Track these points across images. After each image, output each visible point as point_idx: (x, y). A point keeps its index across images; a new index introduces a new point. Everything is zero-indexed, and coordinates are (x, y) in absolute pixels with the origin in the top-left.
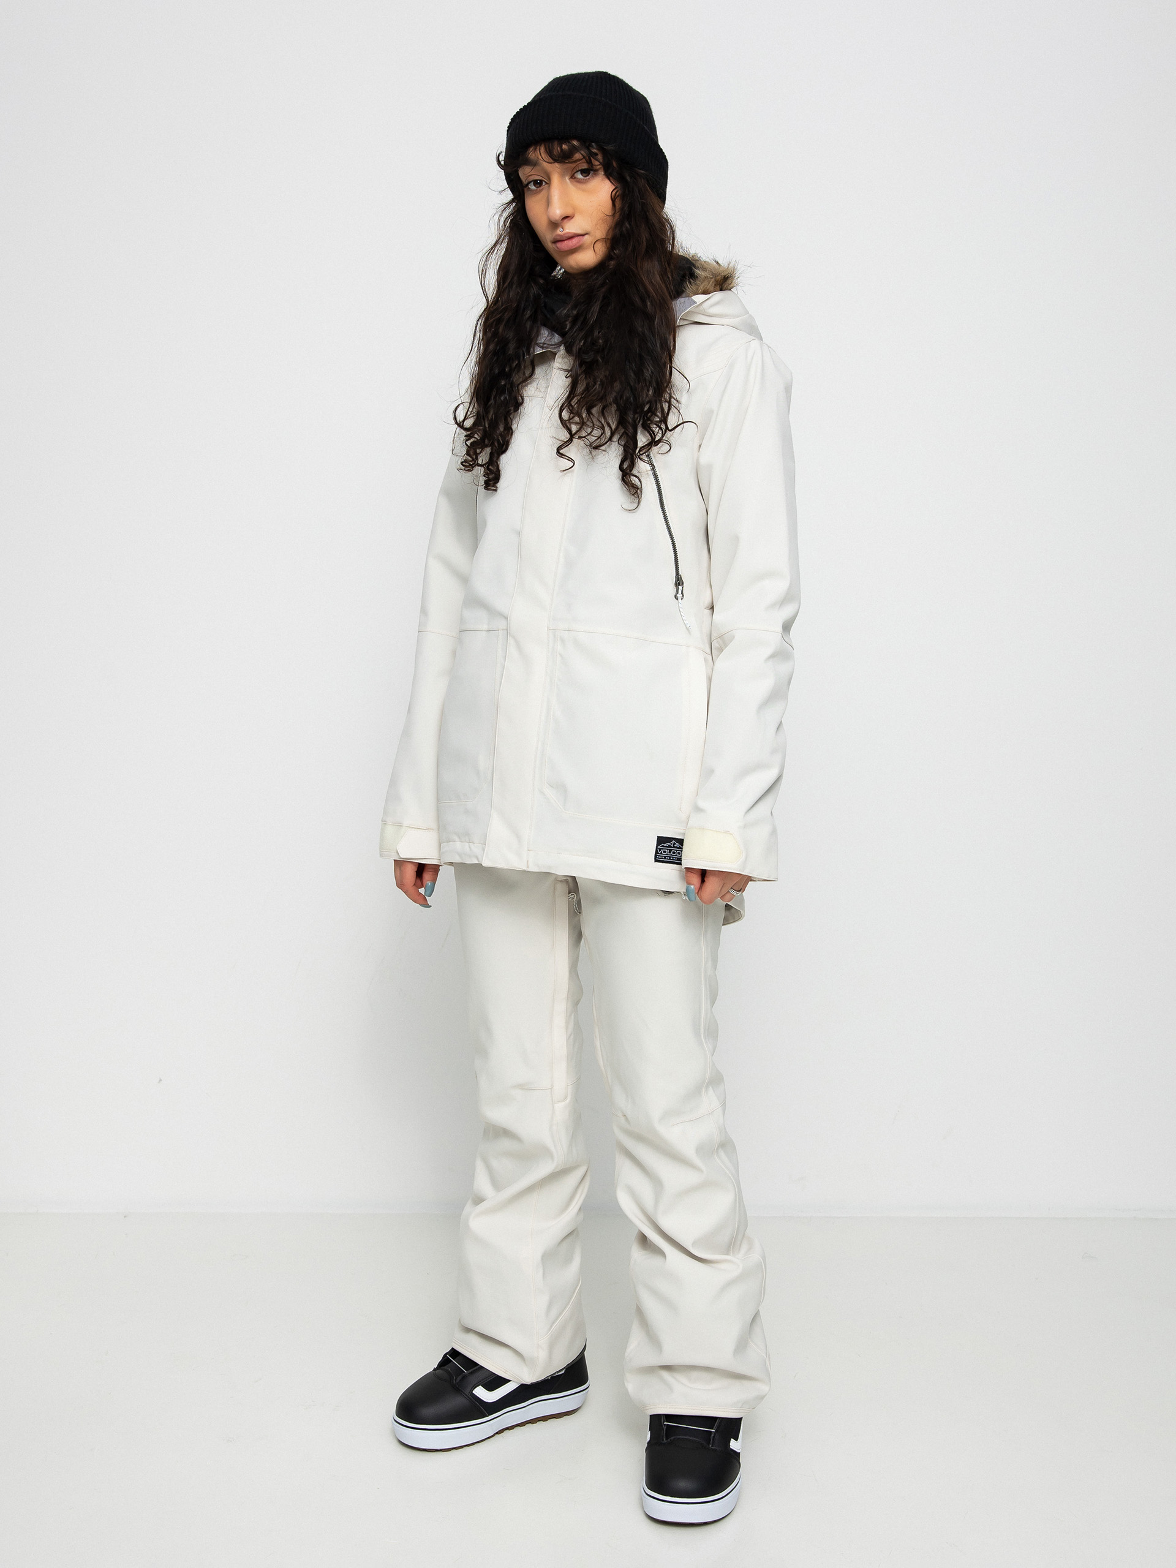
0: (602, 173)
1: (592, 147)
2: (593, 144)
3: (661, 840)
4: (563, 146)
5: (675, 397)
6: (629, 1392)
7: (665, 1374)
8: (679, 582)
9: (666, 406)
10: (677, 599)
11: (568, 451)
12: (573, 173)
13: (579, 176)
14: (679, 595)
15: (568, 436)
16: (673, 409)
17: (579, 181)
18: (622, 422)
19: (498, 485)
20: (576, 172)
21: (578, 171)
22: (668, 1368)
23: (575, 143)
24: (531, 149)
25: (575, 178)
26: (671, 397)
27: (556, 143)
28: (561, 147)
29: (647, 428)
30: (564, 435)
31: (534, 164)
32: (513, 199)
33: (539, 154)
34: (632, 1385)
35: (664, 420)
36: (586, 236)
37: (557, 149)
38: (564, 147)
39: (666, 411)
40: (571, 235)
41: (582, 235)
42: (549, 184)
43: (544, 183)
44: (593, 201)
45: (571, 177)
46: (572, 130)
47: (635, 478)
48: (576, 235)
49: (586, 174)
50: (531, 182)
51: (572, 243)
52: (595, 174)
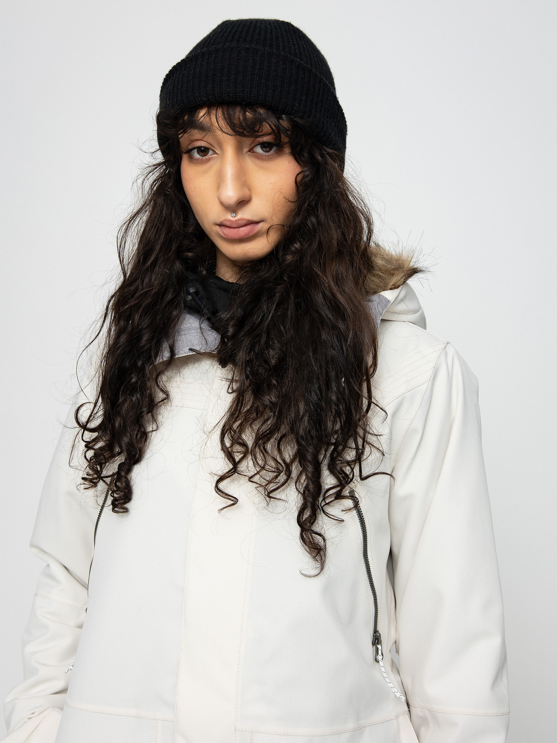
0: (287, 150)
1: (282, 119)
2: (284, 116)
4: (247, 113)
5: (371, 431)
8: (376, 640)
10: (378, 662)
12: (252, 145)
13: (259, 150)
14: (380, 657)
15: (231, 466)
17: (259, 157)
20: (255, 146)
21: (257, 145)
23: (262, 111)
24: (203, 112)
25: (254, 152)
26: (365, 431)
27: (238, 109)
28: (244, 114)
30: (225, 466)
31: (202, 128)
32: (162, 163)
36: (261, 225)
37: (238, 114)
39: (360, 447)
40: (244, 222)
41: (257, 223)
42: (217, 154)
43: (211, 152)
44: (274, 183)
45: (249, 151)
46: (261, 97)
47: (318, 537)
48: (249, 223)
49: (268, 149)
50: (194, 148)
51: (243, 231)
52: (280, 151)
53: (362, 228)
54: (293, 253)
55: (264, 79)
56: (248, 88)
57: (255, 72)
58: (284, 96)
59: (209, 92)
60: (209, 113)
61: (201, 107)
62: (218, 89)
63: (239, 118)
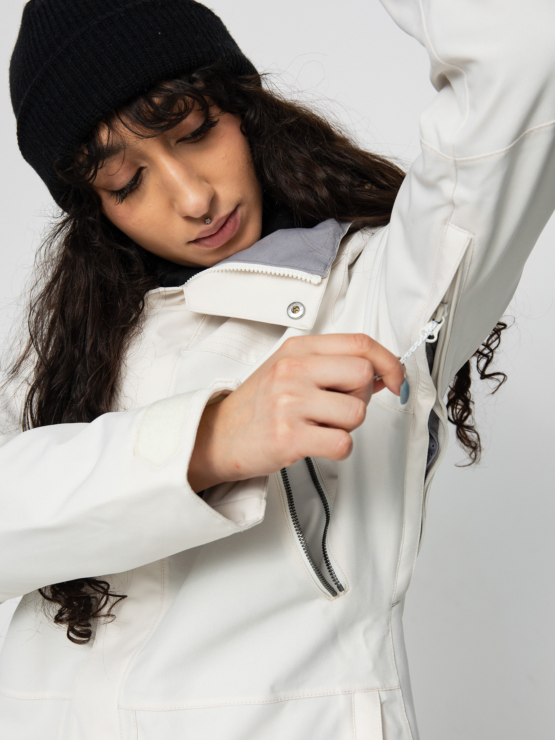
23: (168, 86)
28: (151, 102)
36: (240, 211)
37: (144, 106)
40: (222, 221)
41: (235, 212)
44: (225, 156)
46: (159, 69)
48: (229, 216)
51: (228, 231)
55: (147, 47)
56: (139, 70)
57: (130, 45)
58: (180, 51)
59: (99, 103)
62: (107, 94)
63: (149, 111)
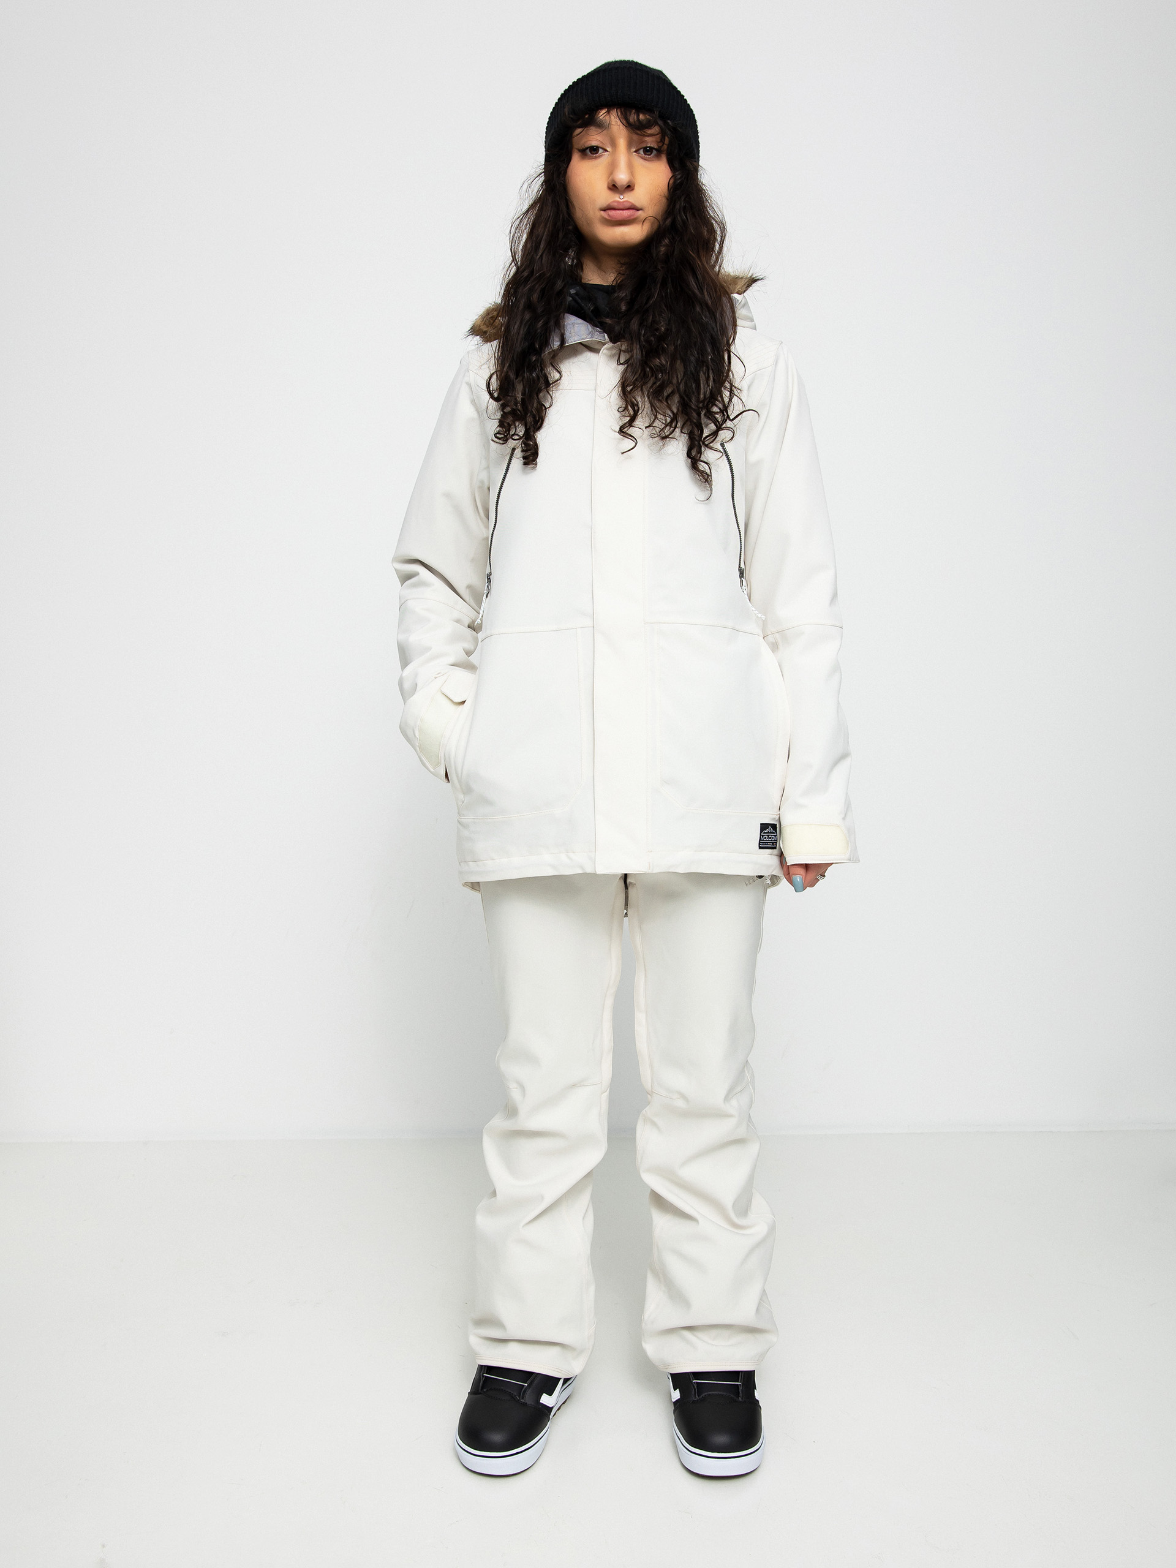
0: (664, 156)
2: (669, 121)
3: (764, 827)
6: (648, 1354)
7: (687, 1334)
8: (742, 574)
9: (726, 394)
10: (743, 592)
11: (632, 431)
12: (638, 147)
13: (643, 152)
16: (735, 399)
17: (642, 157)
18: (685, 406)
19: (538, 460)
20: (640, 148)
21: (643, 148)
22: (690, 1328)
24: (604, 111)
25: (639, 153)
26: (732, 385)
27: (632, 112)
28: (638, 116)
29: (710, 415)
31: (601, 126)
33: (613, 120)
34: (652, 1348)
35: (725, 410)
36: (640, 212)
37: (633, 118)
38: (641, 117)
40: (628, 205)
41: (638, 210)
42: (607, 151)
43: (601, 151)
44: (653, 180)
45: (635, 152)
46: (654, 102)
47: (705, 465)
48: (632, 207)
49: (649, 153)
50: (587, 148)
51: (626, 214)
52: (658, 157)
53: (715, 232)
54: (664, 246)
55: (656, 91)
56: (644, 95)
58: (670, 107)
59: (611, 97)
60: (608, 112)
61: (601, 107)
